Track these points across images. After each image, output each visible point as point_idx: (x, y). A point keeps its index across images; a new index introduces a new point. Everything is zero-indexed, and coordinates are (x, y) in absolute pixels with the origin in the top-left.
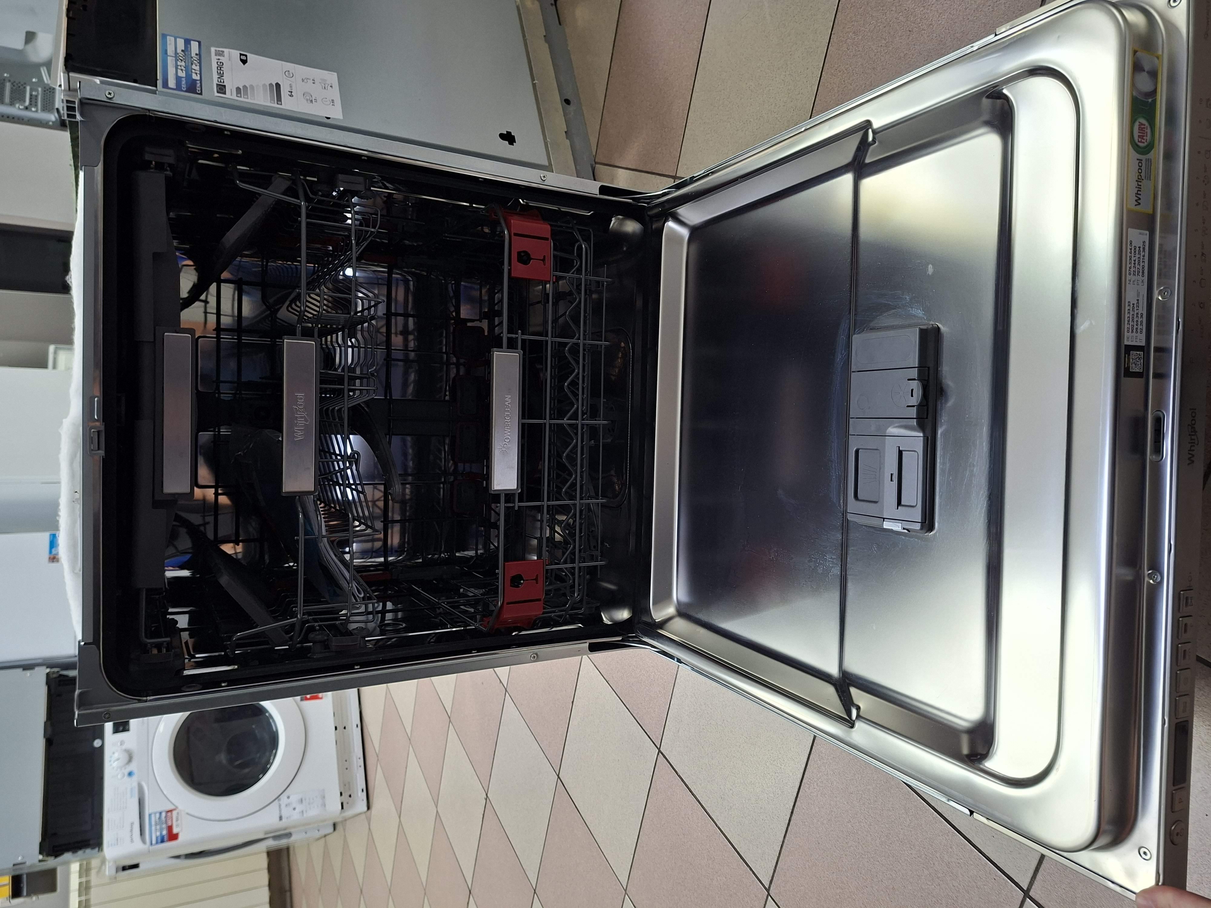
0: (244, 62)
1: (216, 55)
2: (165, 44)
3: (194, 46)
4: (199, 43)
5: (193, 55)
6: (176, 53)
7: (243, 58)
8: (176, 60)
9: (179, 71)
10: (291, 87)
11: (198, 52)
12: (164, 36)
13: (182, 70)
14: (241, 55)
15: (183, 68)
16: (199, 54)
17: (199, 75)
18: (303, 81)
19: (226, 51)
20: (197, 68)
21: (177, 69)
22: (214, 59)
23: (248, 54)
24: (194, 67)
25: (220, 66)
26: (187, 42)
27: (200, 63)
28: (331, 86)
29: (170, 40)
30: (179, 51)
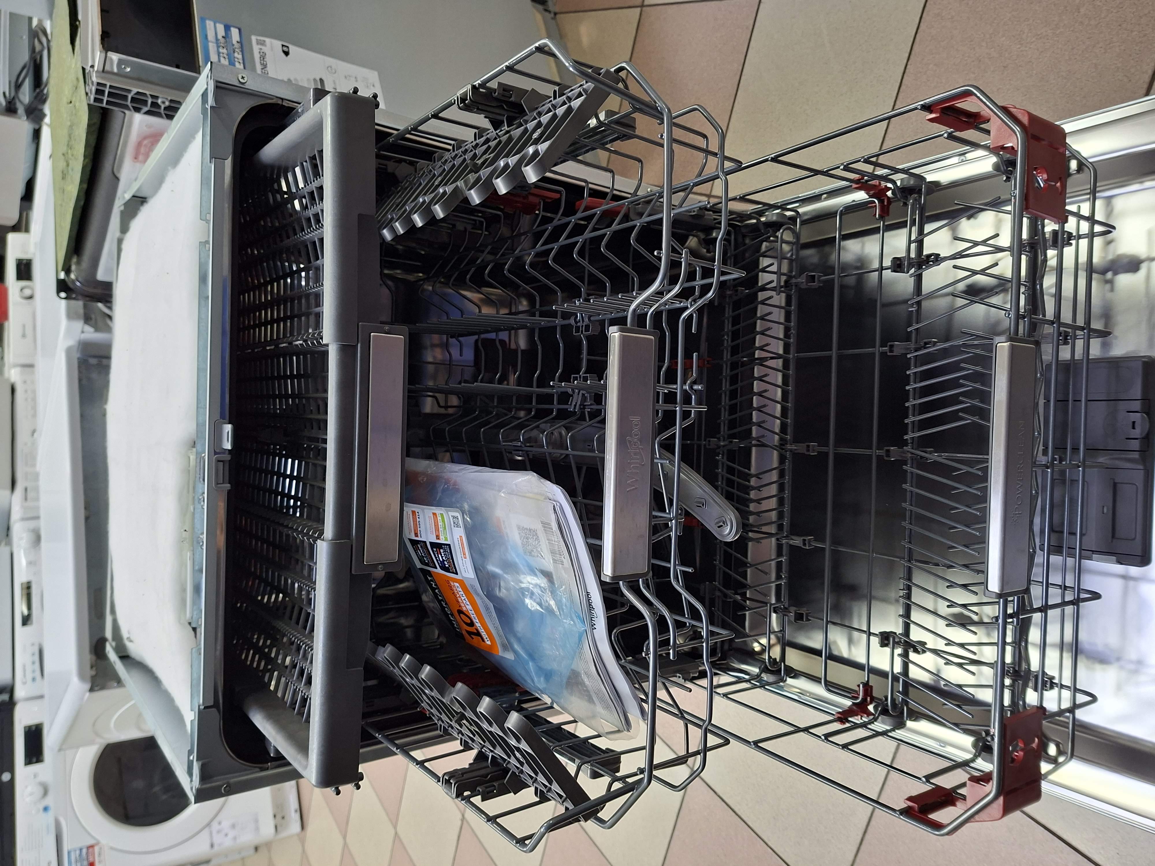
0: (287, 53)
1: (257, 44)
2: (204, 28)
3: (235, 32)
4: (240, 30)
5: (234, 42)
6: (217, 39)
7: (285, 49)
8: (218, 47)
9: (222, 59)
10: (334, 83)
11: (239, 40)
12: (203, 20)
13: (224, 58)
14: (283, 46)
15: (225, 56)
16: (240, 42)
17: (242, 65)
18: (346, 77)
19: (268, 40)
20: (240, 56)
21: (219, 56)
22: (256, 48)
23: (290, 46)
24: (236, 55)
25: (263, 57)
26: (227, 28)
27: (242, 51)
28: (373, 86)
29: (210, 24)
30: (220, 37)
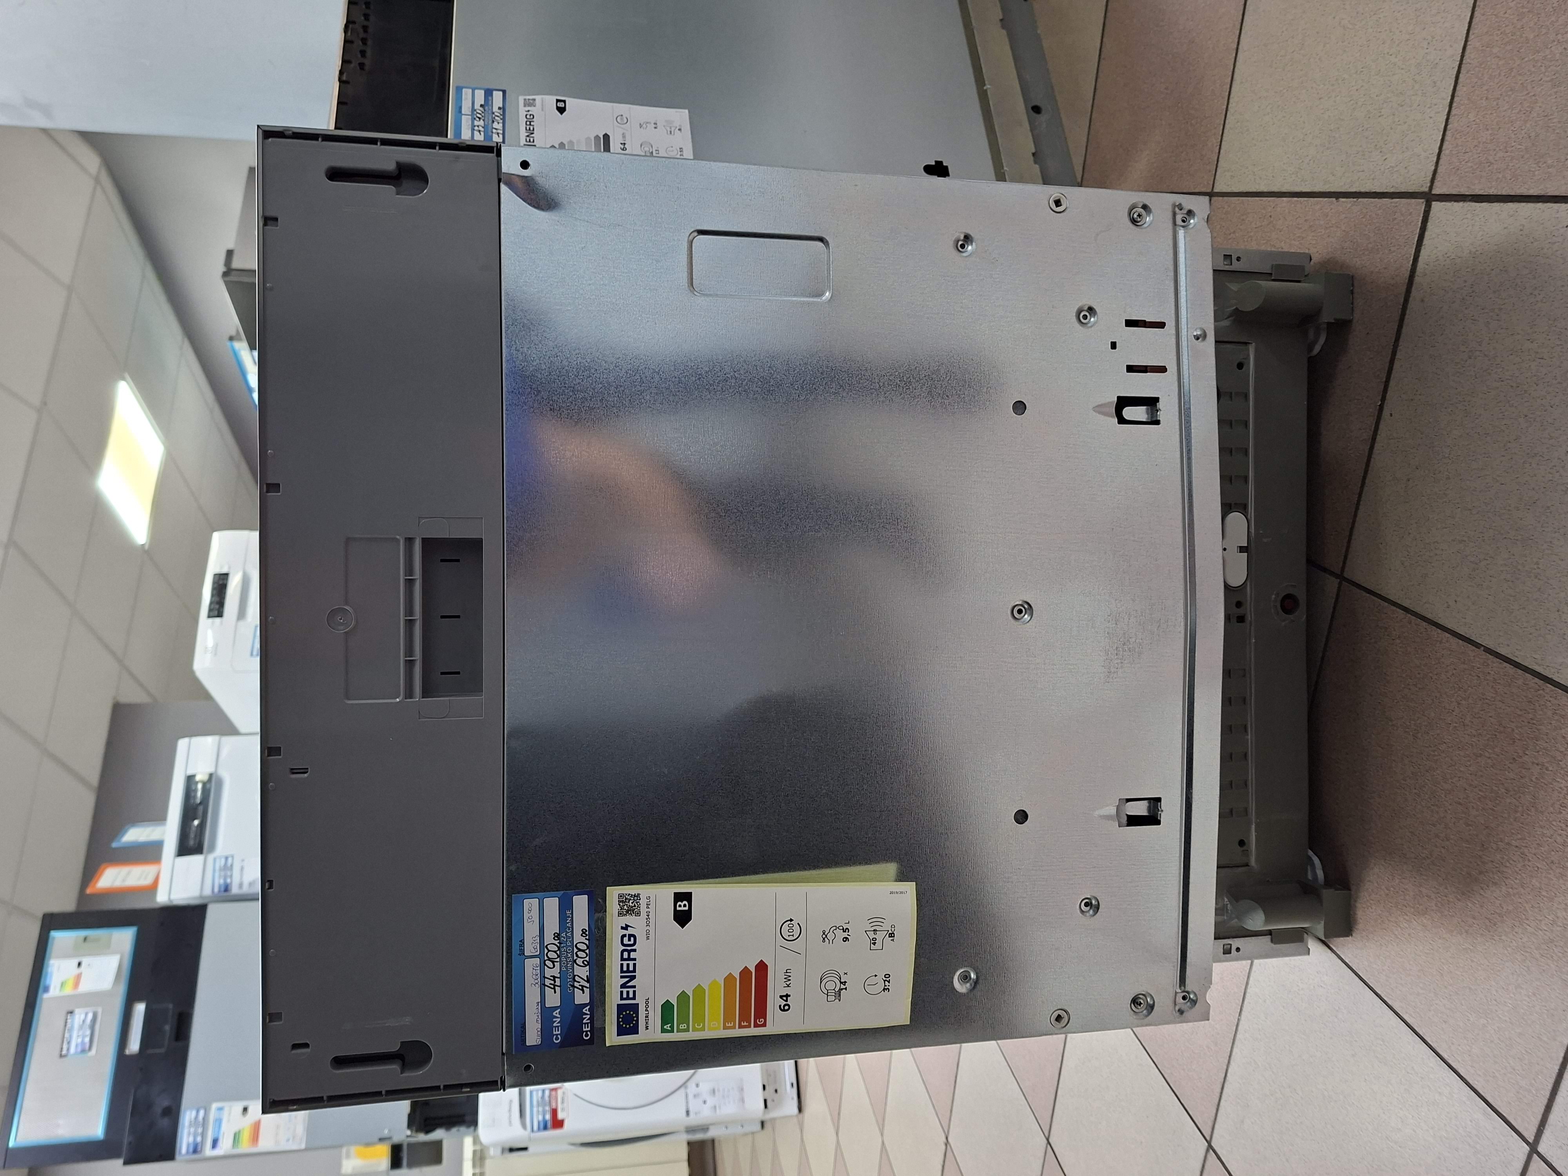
0: (562, 110)
1: (525, 106)
2: (459, 98)
3: (497, 96)
4: (504, 92)
5: (495, 109)
6: (473, 110)
7: (561, 105)
8: (473, 119)
9: (476, 133)
10: (624, 136)
11: (501, 106)
12: (459, 89)
13: (479, 131)
14: (558, 101)
15: (481, 129)
16: (503, 109)
17: (501, 136)
18: (641, 126)
19: (538, 98)
20: (500, 126)
21: (473, 130)
22: (522, 111)
23: (568, 100)
24: (495, 125)
25: (530, 121)
26: (489, 93)
27: (504, 120)
28: (680, 130)
29: (467, 93)
30: (477, 106)
